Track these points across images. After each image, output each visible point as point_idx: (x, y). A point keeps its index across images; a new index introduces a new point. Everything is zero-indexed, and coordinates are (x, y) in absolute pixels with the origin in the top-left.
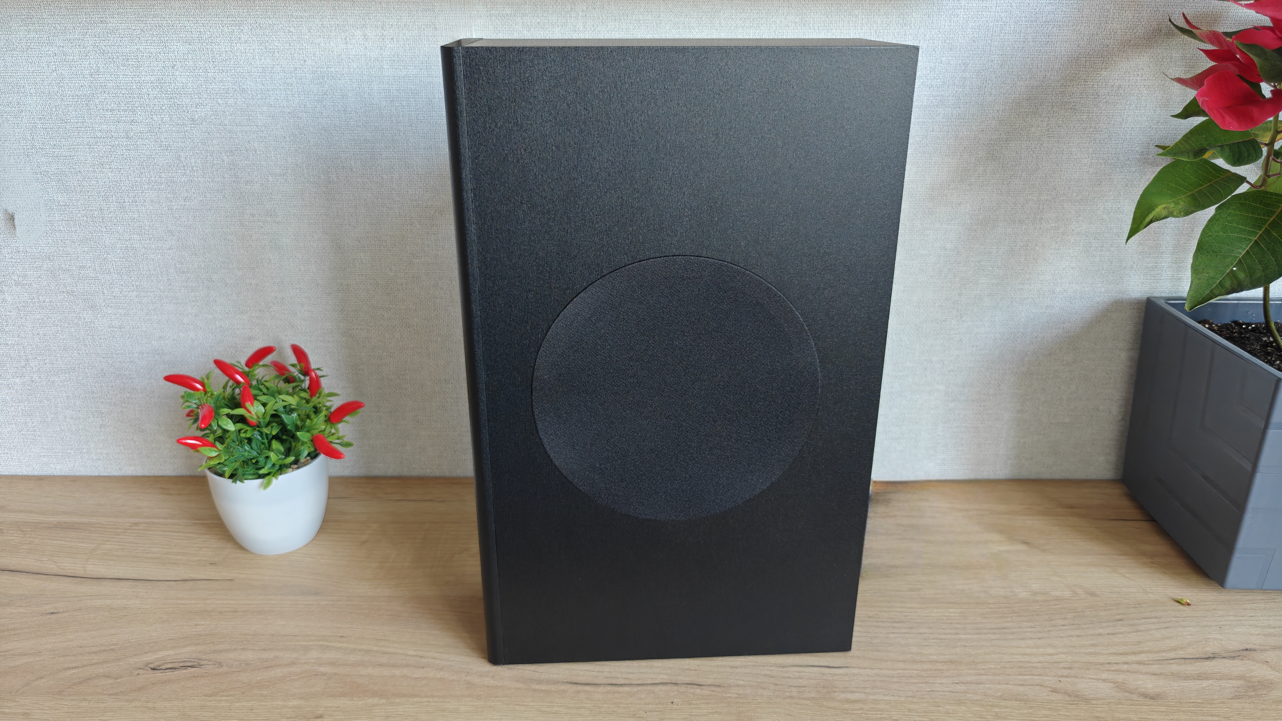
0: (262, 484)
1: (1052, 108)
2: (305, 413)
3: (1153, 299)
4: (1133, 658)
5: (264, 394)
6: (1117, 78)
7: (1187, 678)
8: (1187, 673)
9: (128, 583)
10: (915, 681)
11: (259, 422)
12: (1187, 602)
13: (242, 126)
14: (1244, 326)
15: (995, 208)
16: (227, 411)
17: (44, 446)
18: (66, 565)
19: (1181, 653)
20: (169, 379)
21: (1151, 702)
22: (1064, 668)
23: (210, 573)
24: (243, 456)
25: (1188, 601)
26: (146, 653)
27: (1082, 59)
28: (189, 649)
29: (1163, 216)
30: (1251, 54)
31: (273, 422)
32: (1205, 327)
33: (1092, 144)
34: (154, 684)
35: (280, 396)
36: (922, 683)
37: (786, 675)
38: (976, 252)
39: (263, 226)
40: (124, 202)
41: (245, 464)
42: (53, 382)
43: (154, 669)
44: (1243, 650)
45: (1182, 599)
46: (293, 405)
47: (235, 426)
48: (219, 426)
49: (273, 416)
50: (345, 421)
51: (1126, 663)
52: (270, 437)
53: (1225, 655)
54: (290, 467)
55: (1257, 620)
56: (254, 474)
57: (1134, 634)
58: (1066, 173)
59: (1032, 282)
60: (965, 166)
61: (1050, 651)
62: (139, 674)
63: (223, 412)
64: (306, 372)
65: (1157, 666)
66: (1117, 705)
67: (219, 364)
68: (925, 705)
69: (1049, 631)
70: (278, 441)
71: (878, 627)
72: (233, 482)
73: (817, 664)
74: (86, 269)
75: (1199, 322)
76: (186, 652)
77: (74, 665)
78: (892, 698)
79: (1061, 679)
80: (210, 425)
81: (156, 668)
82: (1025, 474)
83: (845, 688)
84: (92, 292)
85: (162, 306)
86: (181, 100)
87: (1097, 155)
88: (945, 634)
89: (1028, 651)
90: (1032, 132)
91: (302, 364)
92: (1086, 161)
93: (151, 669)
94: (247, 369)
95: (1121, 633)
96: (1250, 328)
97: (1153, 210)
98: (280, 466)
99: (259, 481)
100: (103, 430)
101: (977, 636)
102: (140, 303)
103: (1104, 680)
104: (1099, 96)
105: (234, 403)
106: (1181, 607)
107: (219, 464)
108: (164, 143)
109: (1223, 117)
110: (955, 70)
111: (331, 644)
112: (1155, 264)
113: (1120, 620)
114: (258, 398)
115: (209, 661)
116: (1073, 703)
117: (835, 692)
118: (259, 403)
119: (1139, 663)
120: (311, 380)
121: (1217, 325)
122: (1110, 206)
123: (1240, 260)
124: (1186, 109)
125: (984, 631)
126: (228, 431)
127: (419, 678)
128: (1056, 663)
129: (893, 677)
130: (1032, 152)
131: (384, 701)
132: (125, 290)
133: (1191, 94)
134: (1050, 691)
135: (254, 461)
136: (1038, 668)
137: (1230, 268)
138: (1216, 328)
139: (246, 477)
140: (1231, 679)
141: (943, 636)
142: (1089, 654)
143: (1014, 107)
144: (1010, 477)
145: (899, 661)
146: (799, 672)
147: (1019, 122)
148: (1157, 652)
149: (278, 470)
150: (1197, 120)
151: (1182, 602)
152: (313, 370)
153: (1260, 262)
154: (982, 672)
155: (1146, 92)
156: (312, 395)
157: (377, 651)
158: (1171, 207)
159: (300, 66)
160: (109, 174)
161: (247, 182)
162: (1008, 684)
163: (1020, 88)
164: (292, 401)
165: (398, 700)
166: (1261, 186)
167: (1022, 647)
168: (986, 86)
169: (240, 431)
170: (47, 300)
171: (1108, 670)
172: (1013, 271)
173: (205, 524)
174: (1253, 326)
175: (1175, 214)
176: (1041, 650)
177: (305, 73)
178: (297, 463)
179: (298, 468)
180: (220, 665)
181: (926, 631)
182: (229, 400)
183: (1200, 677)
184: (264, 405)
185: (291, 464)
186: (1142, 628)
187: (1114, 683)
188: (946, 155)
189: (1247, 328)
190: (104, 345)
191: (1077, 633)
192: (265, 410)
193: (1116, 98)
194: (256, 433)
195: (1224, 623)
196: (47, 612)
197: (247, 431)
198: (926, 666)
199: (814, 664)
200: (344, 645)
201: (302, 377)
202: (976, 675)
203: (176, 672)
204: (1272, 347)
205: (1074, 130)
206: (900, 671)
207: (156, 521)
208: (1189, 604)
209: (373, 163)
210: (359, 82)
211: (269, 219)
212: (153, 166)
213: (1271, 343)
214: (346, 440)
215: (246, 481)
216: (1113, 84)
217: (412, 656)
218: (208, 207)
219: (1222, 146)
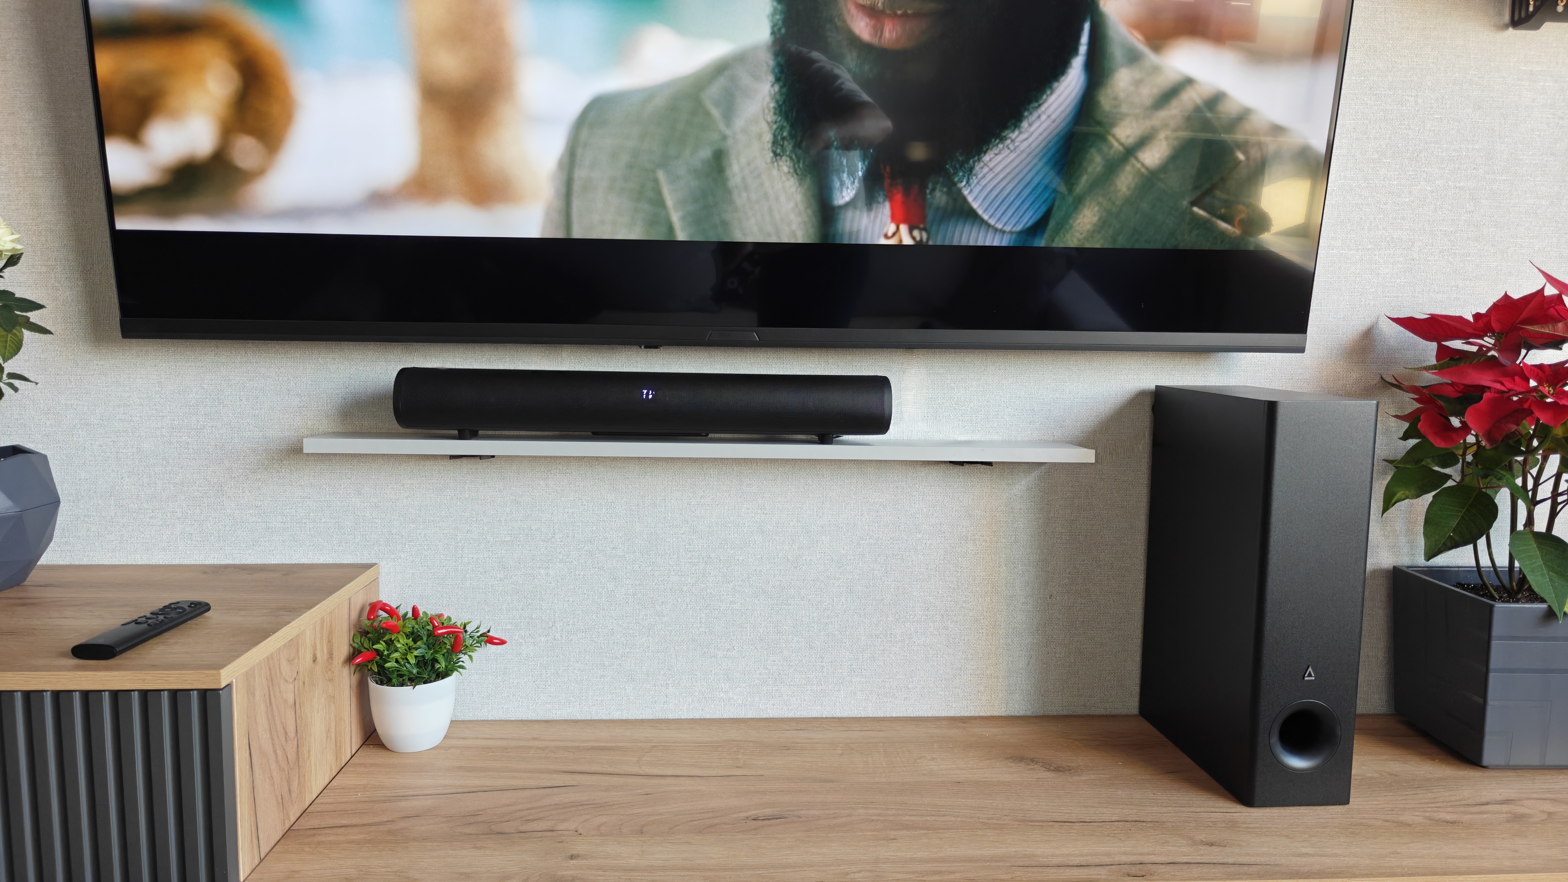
3: (1399, 567)
7: (1472, 813)
14: (1466, 586)
26: (740, 812)
29: (1402, 499)
34: (762, 827)
62: (746, 822)
81: (756, 819)
93: (753, 819)
96: (1470, 587)
97: (1396, 495)
103: (1418, 816)
115: (791, 814)
119: (1438, 807)
123: (1454, 527)
124: (1405, 434)
133: (1406, 425)
137: (1449, 534)
148: (1448, 801)
150: (1414, 441)
153: (1467, 529)
158: (1406, 493)
166: (1462, 480)
171: (1420, 811)
174: (1472, 585)
175: (1410, 497)
180: (800, 817)
183: (1482, 813)
213: (1487, 594)
219: (1433, 457)
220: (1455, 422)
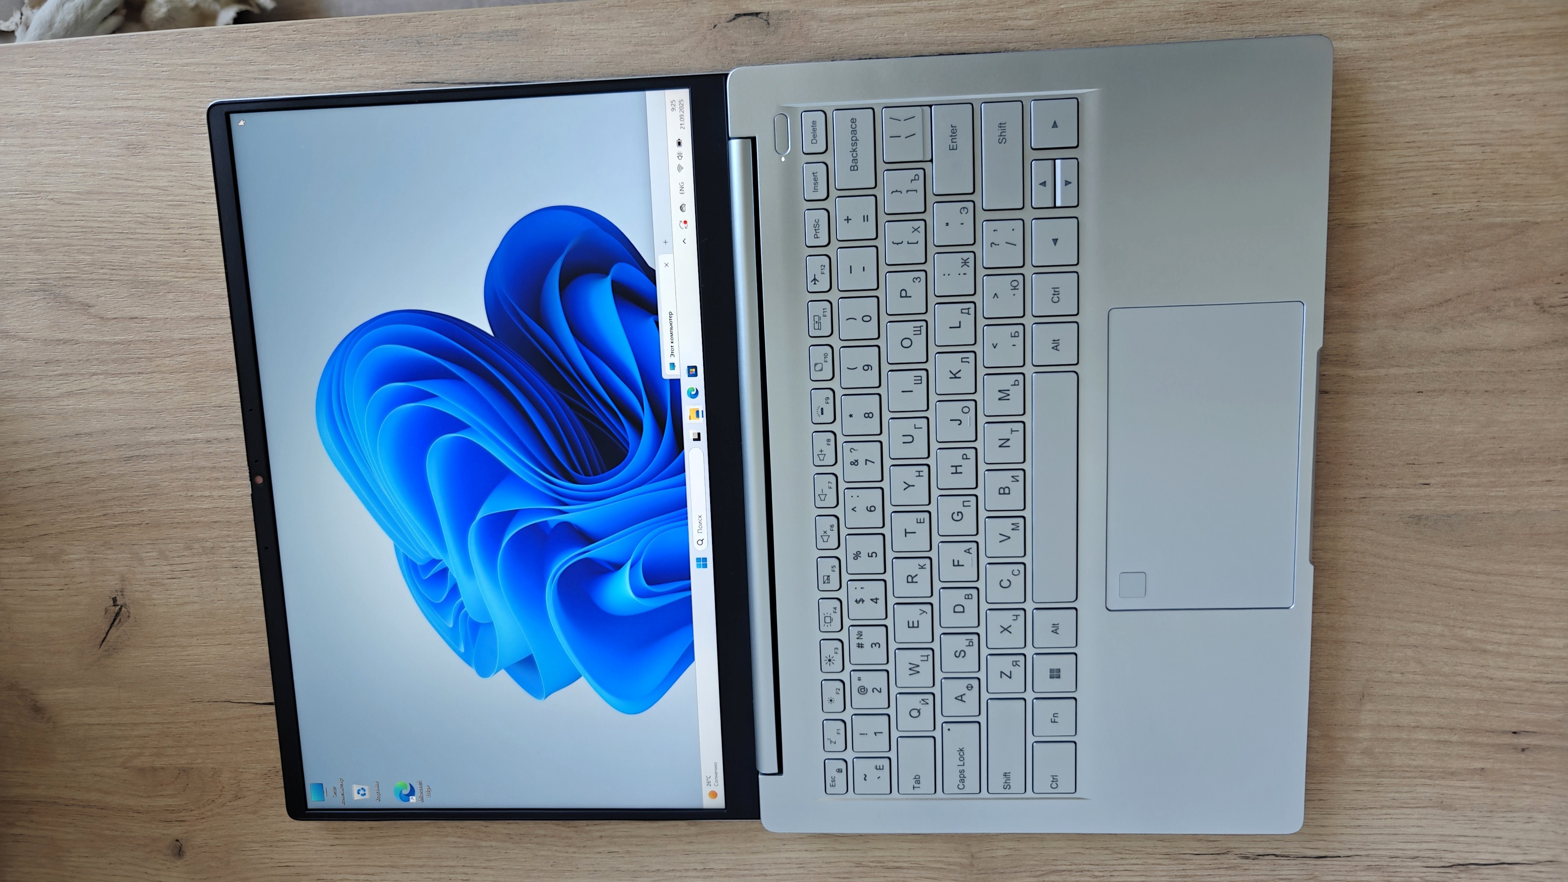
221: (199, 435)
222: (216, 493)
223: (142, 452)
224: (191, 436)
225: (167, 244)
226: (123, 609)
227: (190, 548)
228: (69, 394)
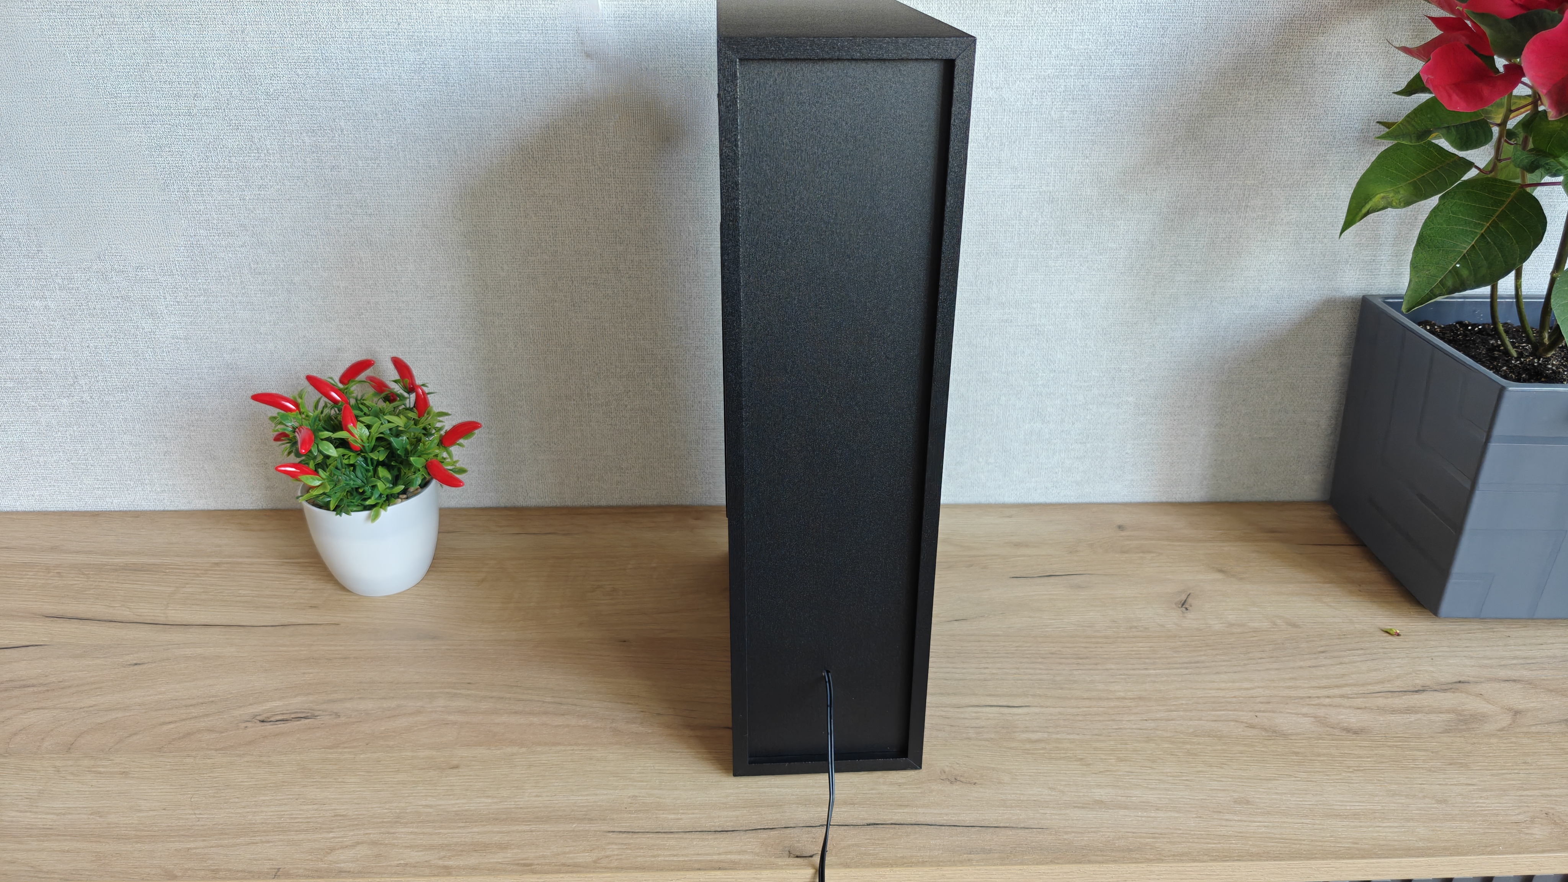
0: (369, 517)
1: (1261, 79)
2: (414, 435)
3: (1368, 297)
4: (1336, 691)
5: (365, 414)
6: (1335, 44)
7: (1394, 711)
8: (1394, 706)
9: (218, 629)
10: (1101, 718)
11: (363, 446)
12: (1396, 633)
13: (325, 101)
14: (1470, 328)
15: (1195, 195)
16: (327, 434)
17: (98, 477)
18: (143, 610)
19: (1388, 687)
20: (257, 398)
21: (1354, 737)
22: (1262, 703)
23: (311, 617)
24: (347, 484)
25: (1398, 631)
26: (251, 704)
27: (1297, 22)
28: (299, 699)
29: (1380, 207)
30: (1483, 24)
31: (379, 446)
32: (1426, 329)
33: (1306, 120)
34: (266, 737)
35: (385, 417)
36: (1109, 721)
37: (963, 716)
38: (1172, 245)
39: (352, 219)
40: (187, 191)
41: (349, 494)
42: (107, 403)
43: (263, 721)
44: (1456, 682)
45: (1391, 630)
46: (400, 427)
47: (337, 451)
48: (320, 451)
49: (379, 439)
50: (458, 444)
51: (1328, 697)
52: (375, 463)
53: (1436, 688)
54: (398, 497)
55: (1472, 651)
56: (358, 505)
57: (1338, 666)
58: (1275, 154)
59: (1235, 278)
60: (1162, 146)
61: (1246, 685)
62: (246, 727)
63: (323, 435)
64: (411, 388)
65: (1361, 699)
66: (1318, 740)
67: (311, 380)
68: (1112, 743)
69: (1245, 665)
70: (385, 468)
71: (1060, 664)
72: (337, 514)
73: (995, 704)
74: (143, 270)
75: (1419, 324)
76: (297, 703)
77: (171, 719)
78: (1076, 737)
79: (1257, 714)
80: (310, 451)
81: (265, 720)
82: (1222, 496)
83: (1027, 727)
84: (152, 297)
85: (235, 313)
86: (253, 71)
87: (1311, 134)
88: (1134, 670)
89: (1223, 685)
90: (1239, 106)
91: (407, 381)
92: (1298, 140)
93: (260, 721)
94: (341, 386)
95: (1324, 666)
96: (1476, 329)
97: (1371, 199)
98: (387, 496)
99: (366, 513)
100: (168, 457)
101: (1167, 671)
102: (209, 309)
103: (1305, 715)
104: (1315, 64)
105: (335, 425)
106: (1390, 638)
107: (324, 494)
108: (234, 122)
109: (1450, 96)
110: (1153, 34)
111: (458, 691)
112: (1373, 258)
113: (1323, 652)
114: (360, 419)
115: (323, 711)
116: (1270, 738)
117: (1014, 732)
118: (362, 425)
119: (1342, 696)
120: (418, 396)
121: (1439, 327)
122: (1325, 192)
123: (1464, 255)
124: (1410, 84)
125: (1178, 666)
126: (327, 457)
127: (560, 726)
128: (1253, 697)
129: (1078, 715)
130: (1238, 130)
131: (524, 750)
132: (191, 294)
133: (1417, 65)
134: (1246, 727)
135: (361, 491)
136: (1234, 703)
137: (1454, 265)
138: (1438, 330)
139: (350, 508)
140: (1441, 713)
141: (1132, 672)
142: (1289, 688)
143: (1219, 78)
144: (1206, 500)
145: (1084, 699)
146: (976, 712)
147: (1224, 95)
148: (1363, 685)
149: (385, 501)
150: (1423, 97)
151: (1391, 632)
152: (419, 386)
153: (1486, 259)
154: (1173, 708)
155: (1367, 60)
156: (421, 415)
157: (510, 699)
158: (1391, 196)
159: (393, 30)
160: (169, 158)
161: (333, 168)
162: (1200, 719)
163: (1226, 56)
164: (399, 422)
165: (539, 749)
166: (1491, 172)
167: (1216, 682)
168: (1187, 53)
169: (343, 455)
170: (98, 306)
171: (1308, 705)
172: (1214, 266)
173: (298, 563)
174: (1480, 327)
175: (1394, 204)
176: (1237, 684)
177: (400, 39)
178: (406, 494)
179: (407, 498)
180: (337, 715)
181: (1113, 667)
182: (325, 421)
183: (1408, 710)
184: (369, 427)
185: (399, 494)
186: (1346, 660)
187: (1315, 717)
188: (1140, 134)
189: (1473, 329)
190: (167, 359)
191: (1276, 666)
192: (370, 432)
193: (1334, 67)
194: (360, 458)
195: (1436, 654)
196: (129, 663)
197: (350, 456)
198: (1112, 704)
199: (992, 704)
200: (473, 692)
201: (406, 395)
202: (1165, 711)
203: (289, 725)
204: (1499, 351)
205: (1286, 104)
206: (1085, 709)
207: (240, 560)
208: (1398, 635)
209: (480, 145)
210: (462, 49)
211: (359, 211)
212: (221, 148)
213: (1499, 346)
214: (458, 465)
215: (352, 513)
216: (1330, 51)
217: (549, 703)
218: (288, 197)
219: (1448, 128)
220: (1500, 63)
221: (1152, 671)
222: (1135, 649)
223: (1188, 665)
224: (1157, 671)
225: (1202, 754)
226: (1180, 606)
227: (1146, 628)
228: (1247, 689)
